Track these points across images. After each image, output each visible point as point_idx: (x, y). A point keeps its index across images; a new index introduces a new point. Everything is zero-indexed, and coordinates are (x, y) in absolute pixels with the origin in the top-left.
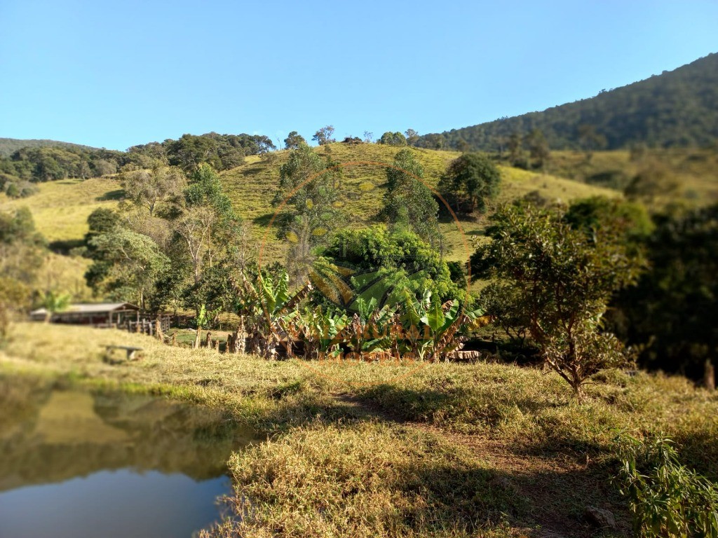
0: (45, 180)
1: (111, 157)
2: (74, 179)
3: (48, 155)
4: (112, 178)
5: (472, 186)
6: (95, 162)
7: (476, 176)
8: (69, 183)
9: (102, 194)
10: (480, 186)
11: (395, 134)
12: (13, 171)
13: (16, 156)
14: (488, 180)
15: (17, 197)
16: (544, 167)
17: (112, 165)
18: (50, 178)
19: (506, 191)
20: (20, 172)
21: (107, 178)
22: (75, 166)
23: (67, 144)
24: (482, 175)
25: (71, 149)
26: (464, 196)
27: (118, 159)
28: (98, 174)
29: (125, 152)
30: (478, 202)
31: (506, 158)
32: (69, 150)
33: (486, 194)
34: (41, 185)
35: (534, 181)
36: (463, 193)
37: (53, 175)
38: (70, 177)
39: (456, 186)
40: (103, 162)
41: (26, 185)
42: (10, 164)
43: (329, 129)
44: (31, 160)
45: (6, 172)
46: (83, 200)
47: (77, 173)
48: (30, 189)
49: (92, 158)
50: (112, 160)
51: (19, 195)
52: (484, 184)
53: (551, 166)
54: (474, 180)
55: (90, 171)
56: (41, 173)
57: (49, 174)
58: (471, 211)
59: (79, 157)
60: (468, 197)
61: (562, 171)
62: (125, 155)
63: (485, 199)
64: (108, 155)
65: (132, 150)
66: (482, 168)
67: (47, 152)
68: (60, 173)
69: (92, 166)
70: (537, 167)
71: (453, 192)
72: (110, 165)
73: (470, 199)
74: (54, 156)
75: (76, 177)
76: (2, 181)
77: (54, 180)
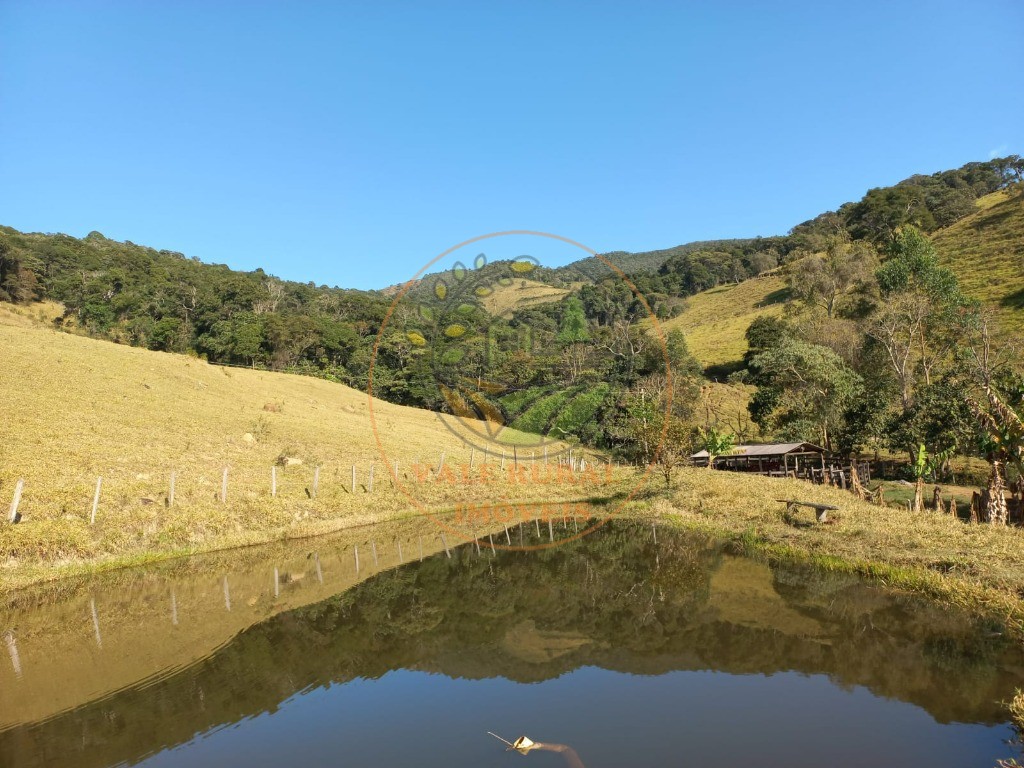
0: (694, 292)
1: (769, 247)
2: (726, 284)
3: (696, 261)
4: (772, 274)
6: (750, 257)
8: (720, 291)
9: (761, 298)
12: (662, 288)
13: (664, 270)
15: (668, 318)
17: (771, 257)
18: (699, 289)
20: (668, 287)
21: (765, 275)
22: (726, 267)
23: (715, 242)
25: (720, 246)
27: (778, 247)
28: (754, 272)
29: (787, 235)
32: (718, 250)
34: (691, 299)
37: (703, 284)
38: (722, 283)
40: (760, 255)
41: (676, 301)
42: (659, 280)
44: (679, 271)
45: (655, 292)
46: (738, 309)
47: (730, 277)
48: (678, 307)
49: (746, 253)
50: (771, 250)
51: (669, 315)
55: (744, 270)
56: (690, 286)
57: (698, 284)
59: (730, 256)
62: (787, 240)
64: (763, 245)
65: (797, 230)
67: (694, 258)
68: (710, 280)
69: (746, 263)
72: (769, 258)
74: (703, 261)
75: (728, 282)
76: (651, 302)
77: (702, 290)
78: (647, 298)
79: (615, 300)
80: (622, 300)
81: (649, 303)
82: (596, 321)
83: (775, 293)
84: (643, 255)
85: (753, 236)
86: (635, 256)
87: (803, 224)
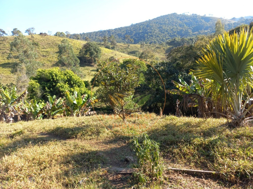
5: (91, 54)
7: (93, 50)
10: (94, 54)
11: (61, 33)
14: (97, 52)
16: (115, 48)
19: (103, 56)
24: (95, 50)
26: (89, 57)
30: (94, 60)
31: (103, 45)
33: (97, 57)
35: (112, 53)
36: (88, 56)
39: (86, 54)
43: (32, 28)
52: (95, 54)
53: (117, 48)
54: (92, 52)
58: (92, 63)
60: (90, 58)
61: (121, 50)
63: (96, 59)
66: (95, 47)
70: (113, 48)
71: (85, 56)
73: (91, 59)
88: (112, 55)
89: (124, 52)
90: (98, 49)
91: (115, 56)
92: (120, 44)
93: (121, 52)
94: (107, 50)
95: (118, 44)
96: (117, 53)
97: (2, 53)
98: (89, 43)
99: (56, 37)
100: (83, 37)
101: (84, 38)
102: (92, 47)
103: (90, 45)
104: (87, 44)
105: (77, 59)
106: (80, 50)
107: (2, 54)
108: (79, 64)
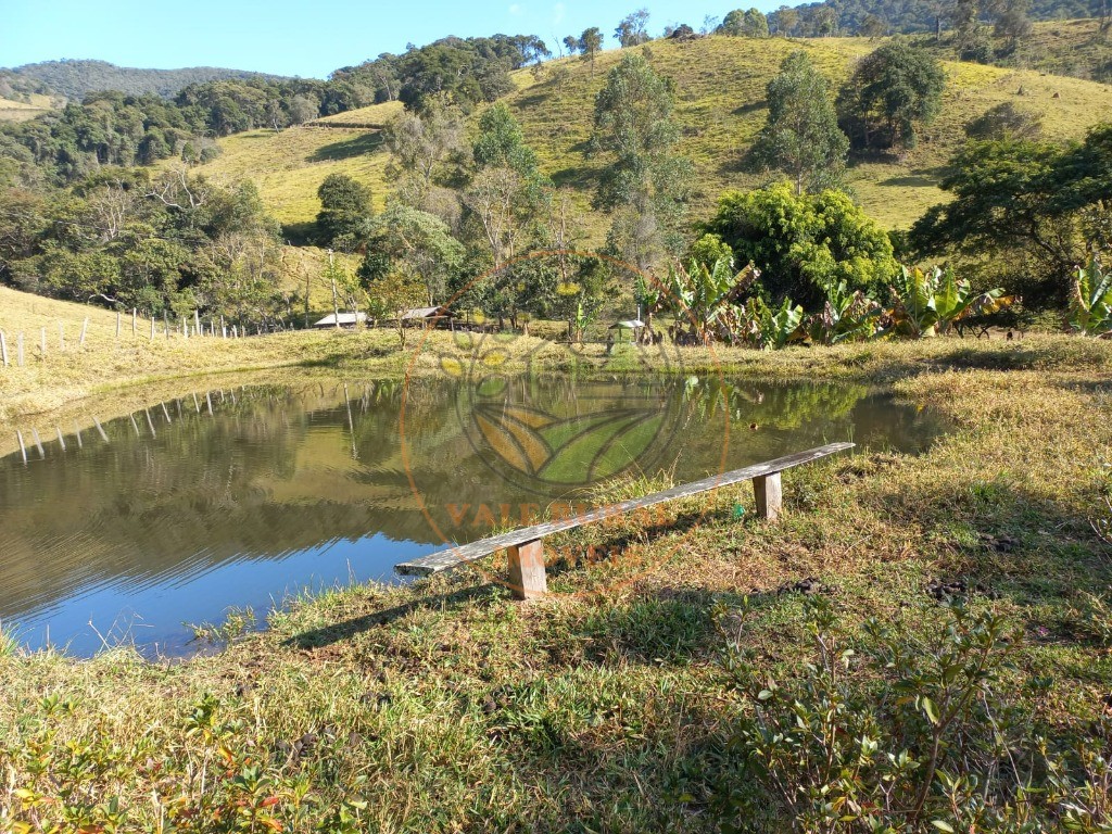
0: (224, 134)
1: (308, 90)
2: (261, 129)
3: (224, 94)
4: (321, 125)
5: (894, 102)
6: (288, 100)
7: (902, 85)
8: (255, 136)
9: (313, 152)
10: (907, 100)
11: (748, 13)
12: (183, 123)
13: (182, 100)
14: (922, 90)
15: (196, 162)
16: (1018, 53)
18: (230, 131)
19: (950, 107)
20: (191, 123)
21: (313, 124)
22: (261, 108)
24: (913, 80)
25: (252, 80)
26: (878, 119)
27: (319, 92)
28: (295, 119)
29: (326, 80)
30: (902, 129)
31: (947, 43)
32: (250, 84)
33: (917, 114)
34: (221, 141)
35: (1001, 83)
36: (876, 114)
37: (234, 125)
38: (256, 126)
39: (866, 104)
40: (300, 99)
41: (206, 143)
42: (177, 111)
43: (641, 14)
44: (204, 105)
45: (174, 126)
46: (288, 161)
47: (266, 120)
48: (209, 149)
49: (283, 93)
50: (311, 95)
51: (198, 158)
52: (914, 97)
53: (1031, 52)
54: (897, 92)
55: (283, 114)
56: (218, 124)
57: (228, 123)
58: (889, 145)
59: (265, 94)
60: (884, 121)
61: (1052, 59)
62: (328, 86)
63: (915, 123)
64: (302, 87)
65: (337, 75)
66: (913, 68)
67: (222, 90)
68: (243, 121)
69: (283, 106)
70: (1004, 55)
71: (861, 115)
72: (310, 104)
73: (890, 125)
74: (232, 95)
75: (264, 126)
76: (171, 139)
77: (235, 132)
78: (165, 134)
79: (119, 130)
80: (130, 132)
81: (167, 140)
82: (94, 157)
83: (326, 147)
84: (135, 72)
85: (290, 74)
86: (124, 71)
87: (342, 70)
88: (1001, 97)
89: (1067, 69)
90: (930, 76)
91: (1018, 99)
92: (1051, 25)
93: (1054, 69)
94: (973, 68)
95: (1038, 26)
96: (1031, 77)
97: (549, 133)
98: (888, 52)
99: (737, 39)
100: (845, 14)
101: (847, 18)
102: (901, 67)
103: (889, 60)
104: (879, 54)
105: (840, 134)
106: (842, 91)
107: (552, 136)
108: (844, 158)
